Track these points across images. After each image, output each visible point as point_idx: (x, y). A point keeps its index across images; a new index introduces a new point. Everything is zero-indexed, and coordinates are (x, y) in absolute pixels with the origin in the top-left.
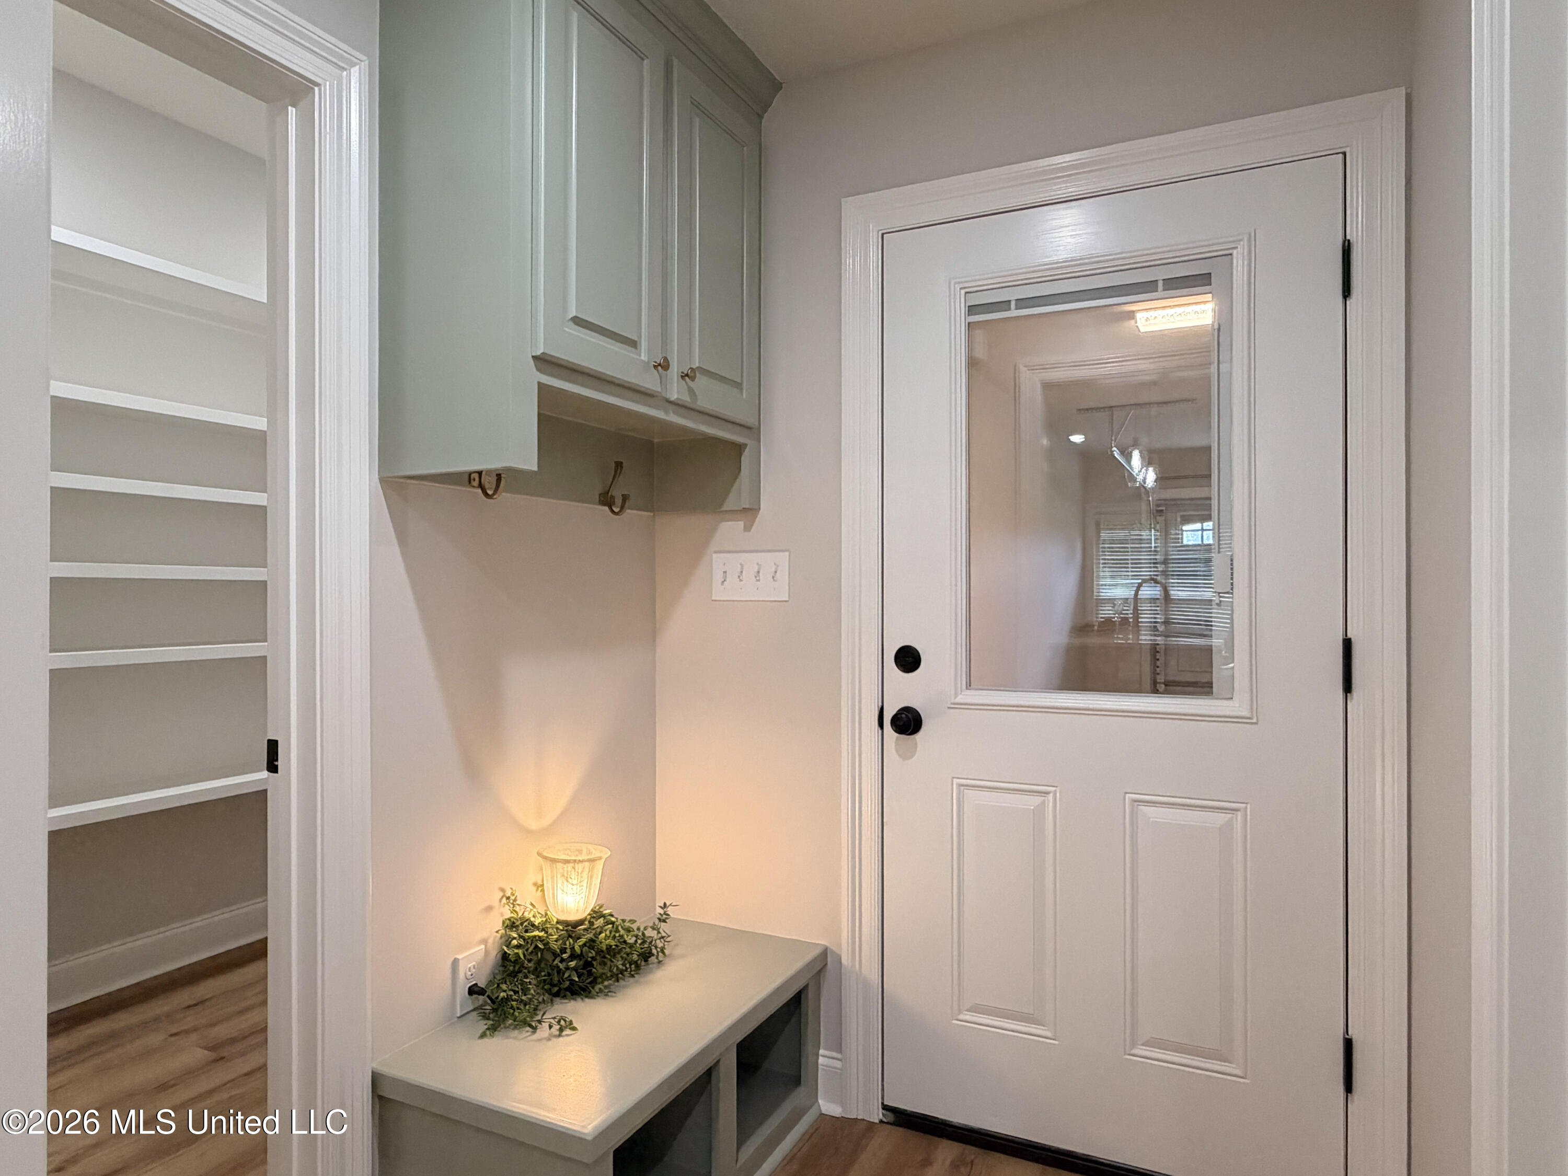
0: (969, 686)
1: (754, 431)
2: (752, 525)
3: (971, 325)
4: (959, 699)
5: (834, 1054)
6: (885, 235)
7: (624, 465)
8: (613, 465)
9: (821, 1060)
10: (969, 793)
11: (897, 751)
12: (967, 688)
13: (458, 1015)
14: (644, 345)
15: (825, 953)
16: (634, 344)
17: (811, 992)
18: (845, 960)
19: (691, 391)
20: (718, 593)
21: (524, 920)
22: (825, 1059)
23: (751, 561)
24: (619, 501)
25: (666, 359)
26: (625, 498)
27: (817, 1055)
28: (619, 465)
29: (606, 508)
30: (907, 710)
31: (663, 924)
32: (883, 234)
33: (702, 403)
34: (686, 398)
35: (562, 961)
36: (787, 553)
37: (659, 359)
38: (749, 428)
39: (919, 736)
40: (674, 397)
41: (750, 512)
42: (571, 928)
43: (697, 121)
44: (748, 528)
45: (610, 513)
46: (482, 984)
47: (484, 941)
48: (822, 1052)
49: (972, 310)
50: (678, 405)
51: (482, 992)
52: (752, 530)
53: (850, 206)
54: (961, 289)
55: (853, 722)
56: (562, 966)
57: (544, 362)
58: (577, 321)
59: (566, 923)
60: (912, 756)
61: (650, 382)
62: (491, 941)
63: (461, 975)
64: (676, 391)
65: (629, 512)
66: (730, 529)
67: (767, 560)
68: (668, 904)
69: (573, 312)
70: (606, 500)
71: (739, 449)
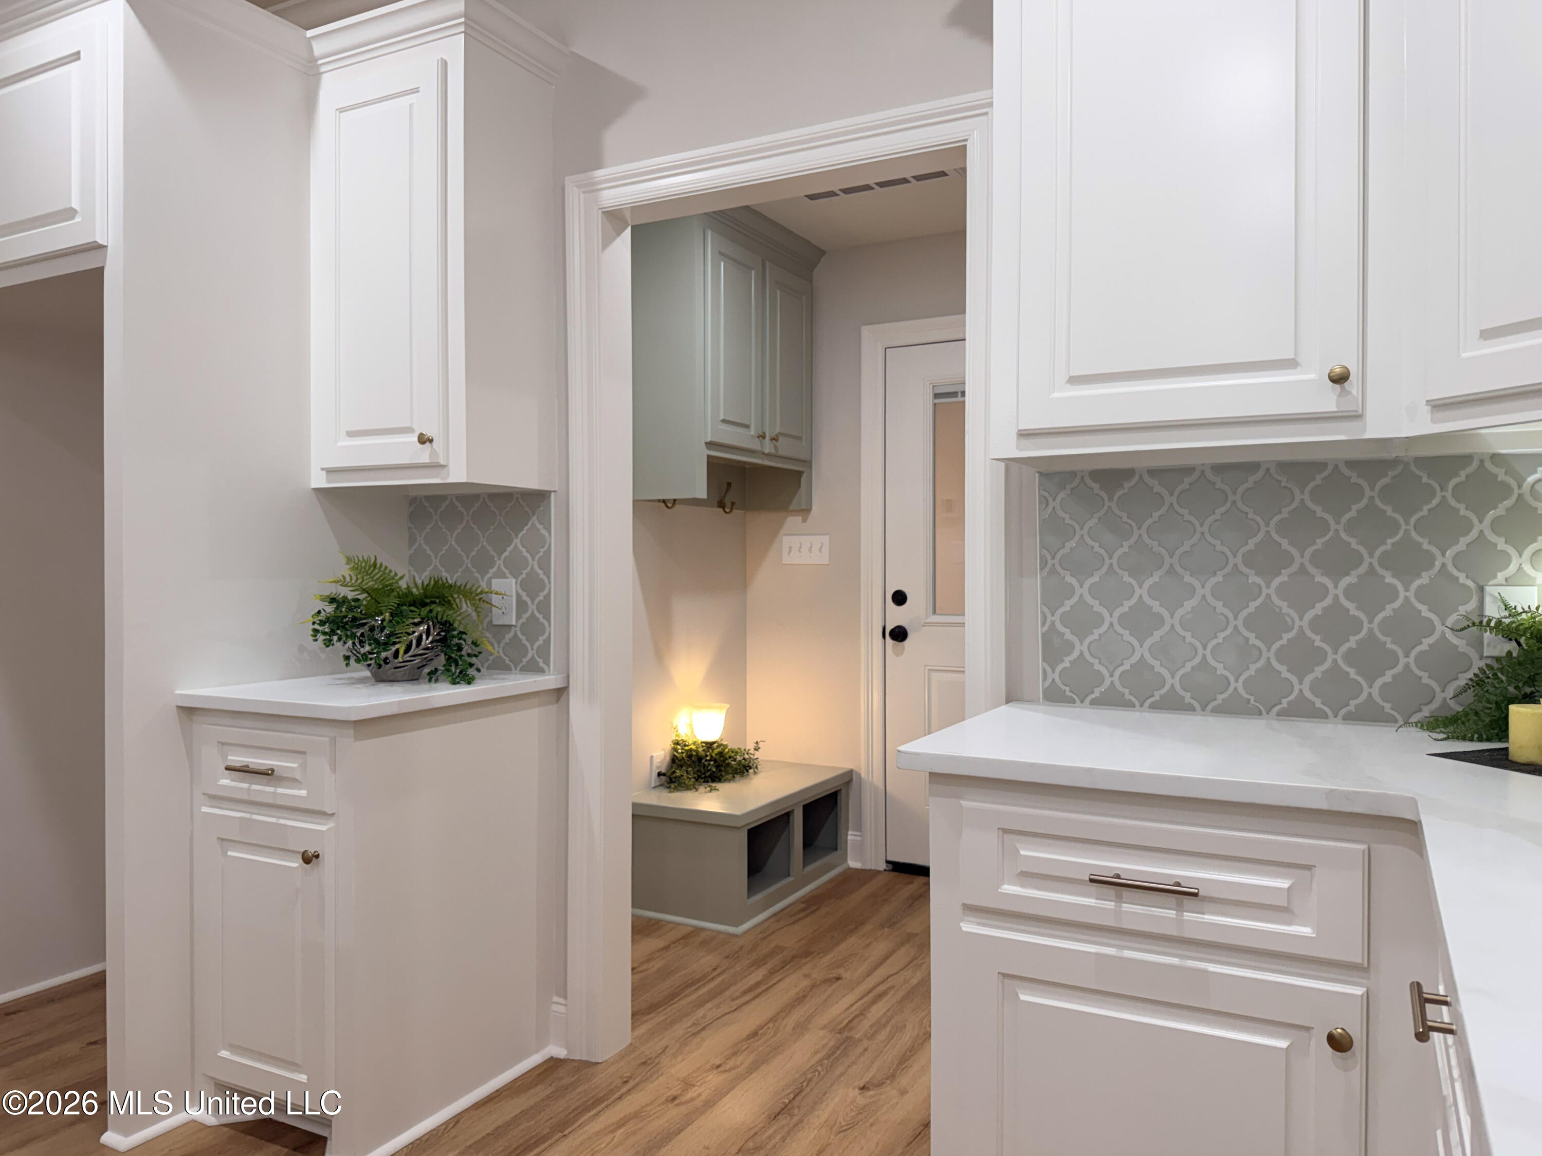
0: (934, 612)
1: (808, 463)
2: (807, 518)
3: (937, 405)
4: (929, 620)
5: (858, 833)
6: (887, 350)
7: (732, 485)
8: (726, 485)
9: (849, 837)
10: (934, 675)
11: (893, 651)
12: (933, 614)
13: (653, 786)
14: (753, 427)
15: (851, 772)
16: (747, 427)
17: (843, 792)
18: (863, 775)
19: (776, 448)
20: (786, 560)
21: (683, 741)
22: (852, 836)
23: (806, 540)
24: (728, 504)
25: (764, 433)
26: (733, 504)
27: (847, 835)
28: (729, 484)
29: (721, 510)
30: (899, 627)
31: (757, 752)
32: (886, 349)
33: (781, 452)
34: (773, 451)
35: (706, 760)
36: (828, 536)
37: (760, 433)
38: (805, 462)
39: (907, 643)
40: (767, 451)
41: (806, 511)
42: (709, 745)
43: (779, 291)
44: (804, 521)
45: (724, 513)
46: (663, 771)
47: (664, 750)
48: (850, 833)
49: (936, 396)
50: (769, 455)
51: (664, 775)
52: (808, 521)
53: (866, 331)
54: (930, 384)
55: (868, 634)
56: (706, 763)
57: (710, 445)
58: (724, 421)
59: (706, 743)
60: (902, 654)
61: (755, 445)
62: (667, 750)
63: (654, 768)
64: (768, 447)
65: (735, 511)
66: (793, 521)
67: (817, 540)
68: (759, 741)
69: (722, 417)
70: (721, 505)
71: (799, 474)
